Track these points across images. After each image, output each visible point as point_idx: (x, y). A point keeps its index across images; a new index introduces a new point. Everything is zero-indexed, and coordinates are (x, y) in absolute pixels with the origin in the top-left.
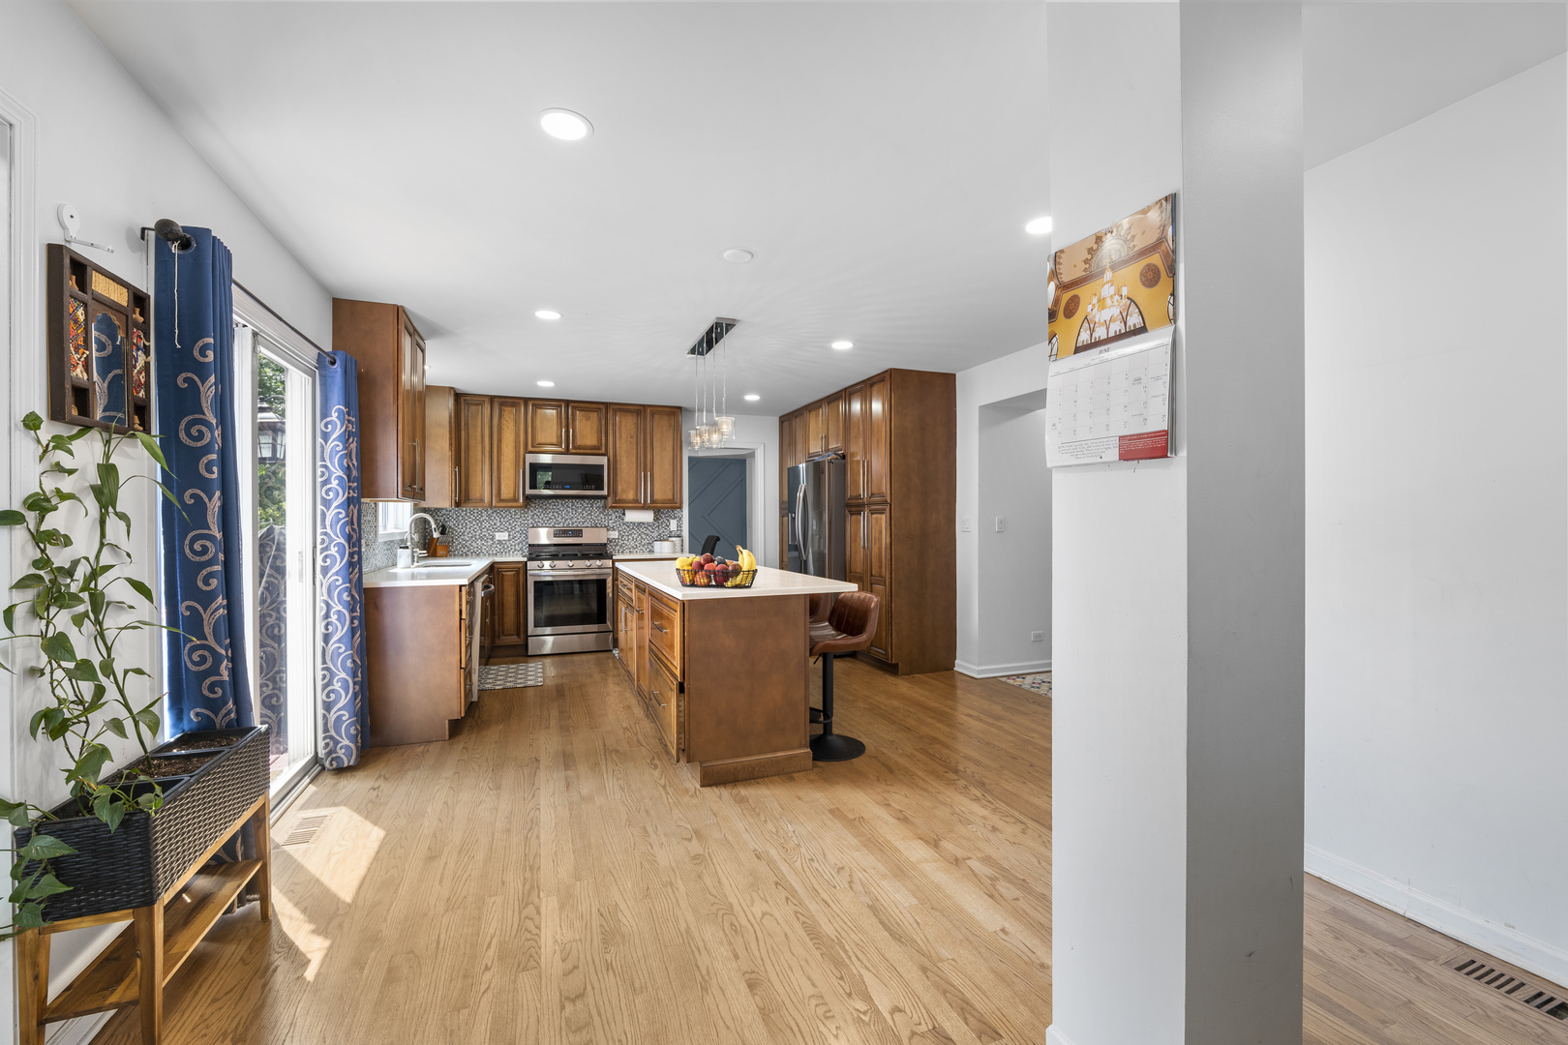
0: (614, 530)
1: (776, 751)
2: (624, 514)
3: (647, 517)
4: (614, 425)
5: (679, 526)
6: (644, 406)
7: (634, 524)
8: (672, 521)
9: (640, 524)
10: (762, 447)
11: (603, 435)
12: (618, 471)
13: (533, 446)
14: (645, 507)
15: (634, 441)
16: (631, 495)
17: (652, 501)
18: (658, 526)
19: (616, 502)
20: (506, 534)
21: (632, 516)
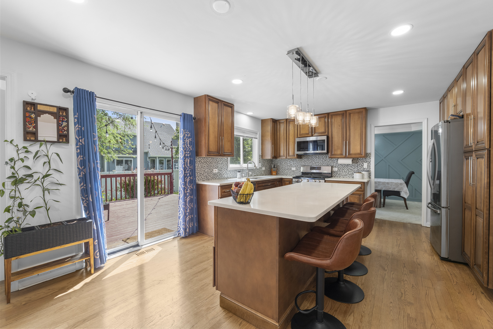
0: (336, 167)
1: (257, 311)
2: (338, 160)
3: (349, 161)
4: (331, 122)
5: (369, 166)
6: (346, 111)
7: (345, 165)
8: (364, 164)
9: (348, 165)
10: (426, 120)
11: (327, 127)
12: (333, 141)
13: (300, 135)
14: (346, 157)
15: (340, 128)
16: (339, 152)
17: (349, 154)
18: (357, 166)
19: (332, 155)
20: (295, 168)
21: (341, 161)
